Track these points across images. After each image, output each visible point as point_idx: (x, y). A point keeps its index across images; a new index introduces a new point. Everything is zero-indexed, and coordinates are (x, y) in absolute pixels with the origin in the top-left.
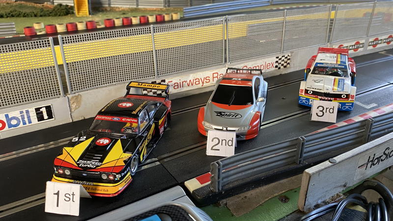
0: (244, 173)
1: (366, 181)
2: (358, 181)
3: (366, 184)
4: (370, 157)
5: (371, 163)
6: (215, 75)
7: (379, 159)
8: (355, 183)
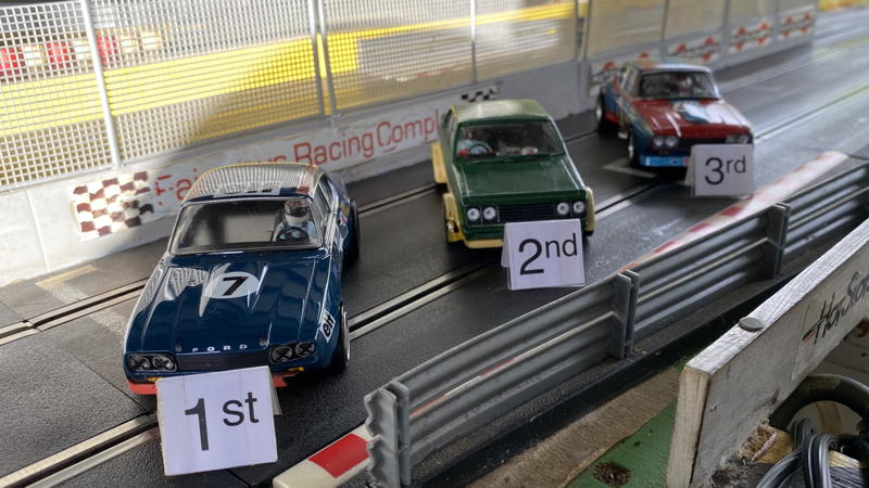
0: (471, 415)
4: (825, 304)
6: (302, 151)
7: (839, 310)
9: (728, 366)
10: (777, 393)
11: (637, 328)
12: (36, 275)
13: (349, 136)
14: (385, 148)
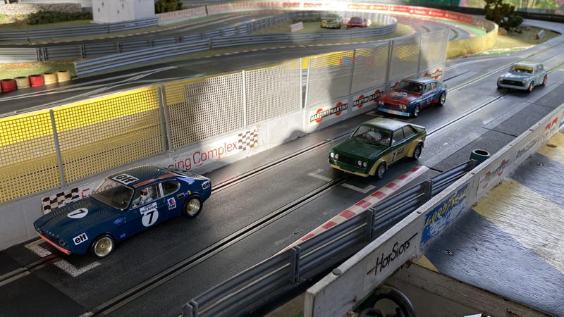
1: (377, 289)
2: (369, 291)
3: (378, 293)
4: (378, 259)
5: (380, 266)
7: (389, 259)
8: (366, 294)
9: (323, 290)
10: (355, 297)
11: (300, 269)
12: (23, 241)
13: (178, 160)
14: (197, 164)
